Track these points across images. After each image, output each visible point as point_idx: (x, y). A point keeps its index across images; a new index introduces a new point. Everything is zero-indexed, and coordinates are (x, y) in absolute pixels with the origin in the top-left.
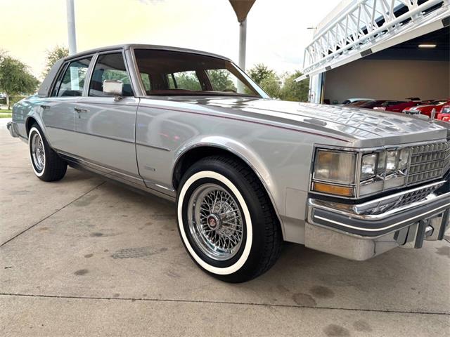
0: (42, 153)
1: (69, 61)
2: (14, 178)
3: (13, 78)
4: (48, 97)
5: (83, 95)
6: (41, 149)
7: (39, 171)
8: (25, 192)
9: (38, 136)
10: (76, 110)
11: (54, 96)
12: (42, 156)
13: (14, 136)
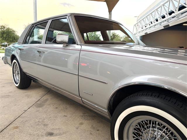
0: (18, 73)
1: (35, 25)
2: (4, 87)
3: (10, 36)
4: (23, 44)
5: (42, 43)
6: (18, 72)
7: (17, 83)
8: (8, 96)
9: (17, 64)
10: (38, 51)
11: (26, 43)
12: (18, 75)
13: (5, 64)
